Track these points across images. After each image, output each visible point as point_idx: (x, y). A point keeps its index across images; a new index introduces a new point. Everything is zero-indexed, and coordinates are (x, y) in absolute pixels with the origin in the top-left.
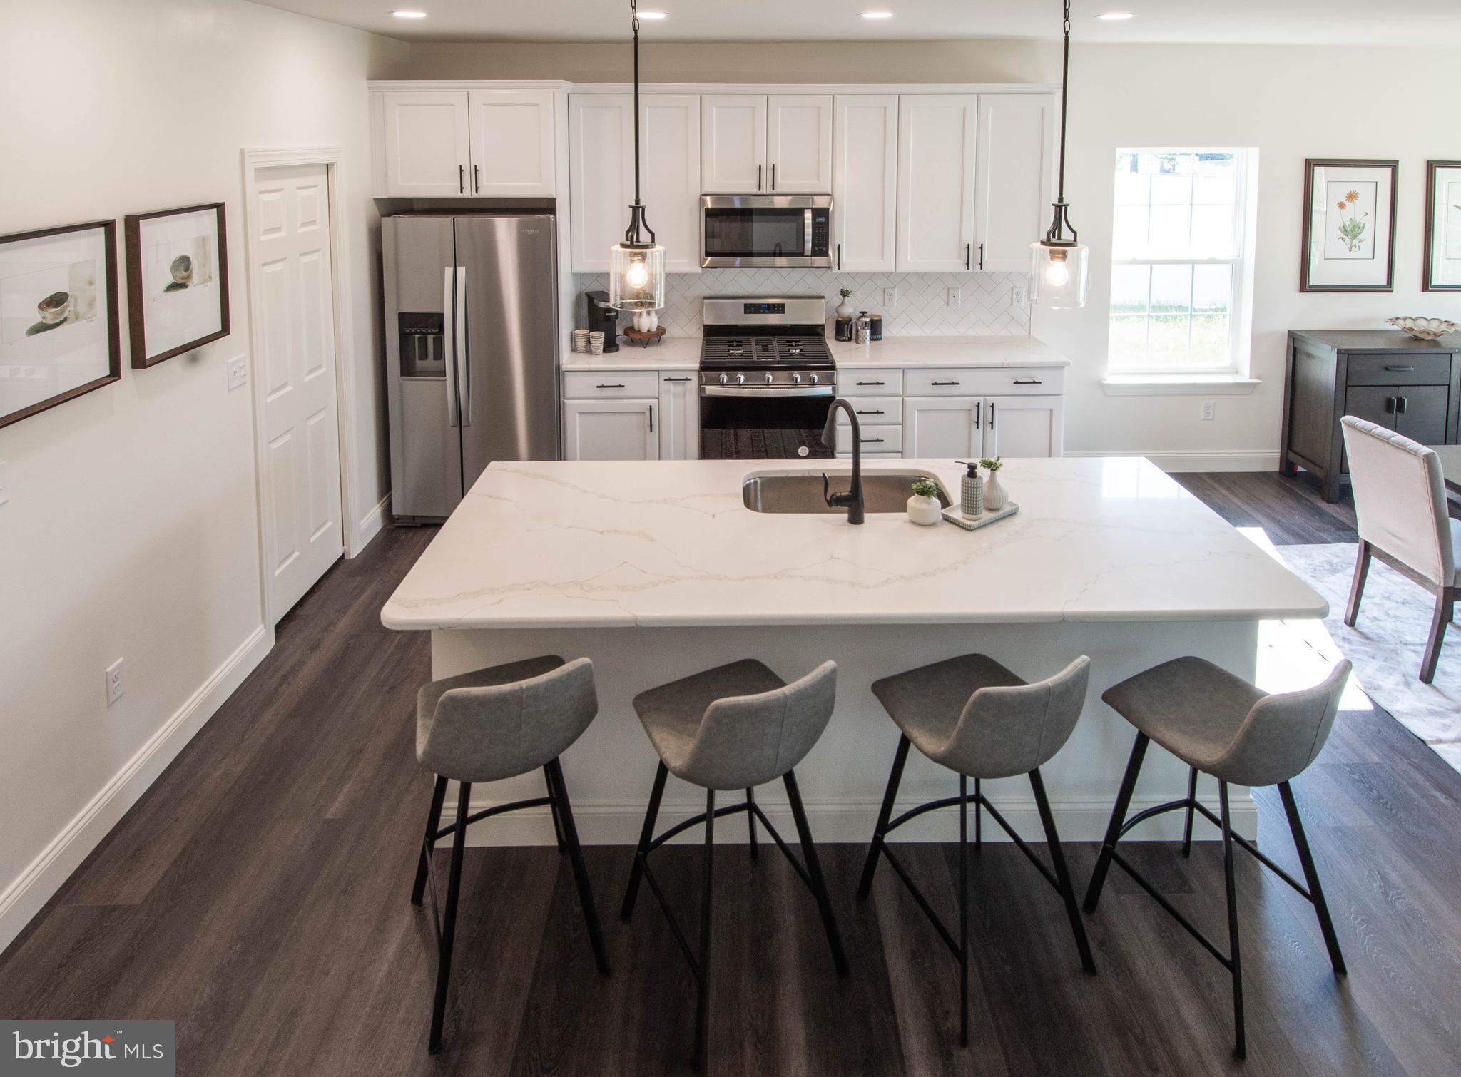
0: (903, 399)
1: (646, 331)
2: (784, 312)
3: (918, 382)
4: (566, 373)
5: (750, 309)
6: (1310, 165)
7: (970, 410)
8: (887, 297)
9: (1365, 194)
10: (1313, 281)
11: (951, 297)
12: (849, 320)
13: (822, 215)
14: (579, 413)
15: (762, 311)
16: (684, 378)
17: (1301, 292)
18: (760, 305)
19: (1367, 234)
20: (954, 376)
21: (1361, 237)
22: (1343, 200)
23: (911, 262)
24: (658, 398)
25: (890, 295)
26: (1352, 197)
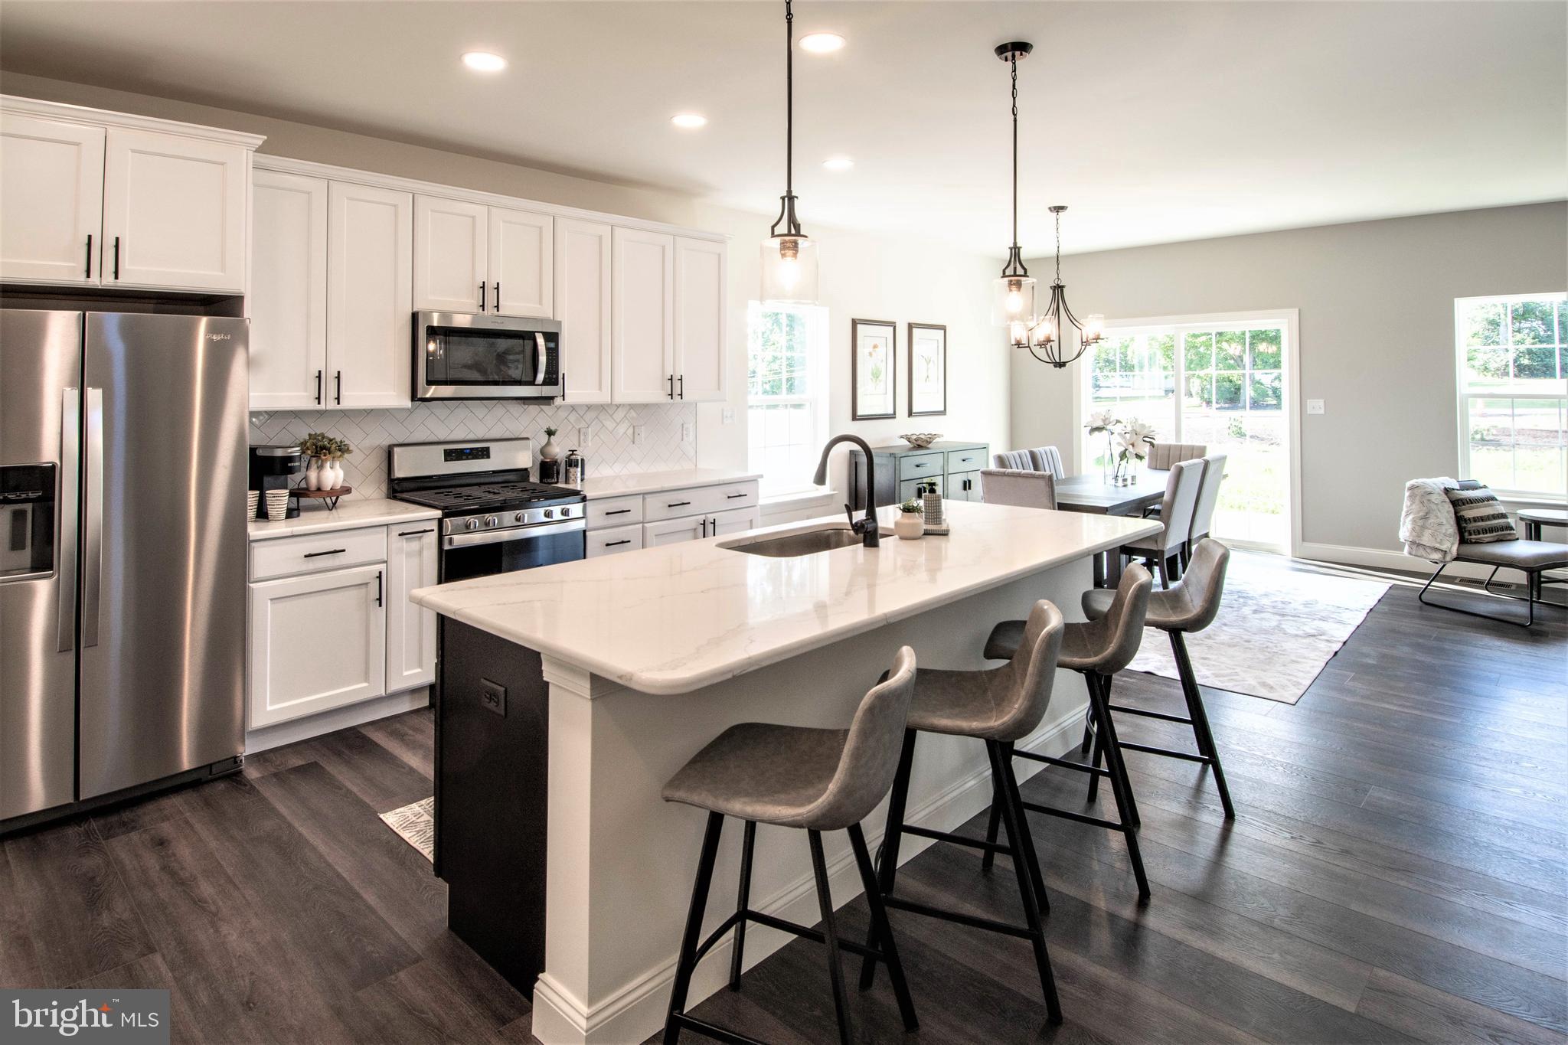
0: (643, 527)
1: (329, 489)
2: (488, 457)
3: (656, 505)
4: (253, 544)
5: (450, 455)
6: (855, 323)
7: (695, 529)
8: (582, 438)
9: (881, 342)
10: (860, 412)
11: (636, 435)
12: (555, 462)
13: (552, 338)
14: (271, 600)
15: (464, 457)
16: (422, 529)
17: (853, 420)
18: (462, 450)
19: (882, 377)
20: (683, 497)
21: (880, 378)
22: (871, 350)
23: (626, 394)
24: (386, 562)
25: (586, 434)
26: (875, 347)
